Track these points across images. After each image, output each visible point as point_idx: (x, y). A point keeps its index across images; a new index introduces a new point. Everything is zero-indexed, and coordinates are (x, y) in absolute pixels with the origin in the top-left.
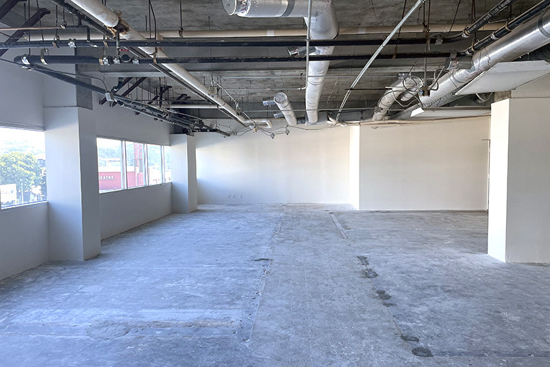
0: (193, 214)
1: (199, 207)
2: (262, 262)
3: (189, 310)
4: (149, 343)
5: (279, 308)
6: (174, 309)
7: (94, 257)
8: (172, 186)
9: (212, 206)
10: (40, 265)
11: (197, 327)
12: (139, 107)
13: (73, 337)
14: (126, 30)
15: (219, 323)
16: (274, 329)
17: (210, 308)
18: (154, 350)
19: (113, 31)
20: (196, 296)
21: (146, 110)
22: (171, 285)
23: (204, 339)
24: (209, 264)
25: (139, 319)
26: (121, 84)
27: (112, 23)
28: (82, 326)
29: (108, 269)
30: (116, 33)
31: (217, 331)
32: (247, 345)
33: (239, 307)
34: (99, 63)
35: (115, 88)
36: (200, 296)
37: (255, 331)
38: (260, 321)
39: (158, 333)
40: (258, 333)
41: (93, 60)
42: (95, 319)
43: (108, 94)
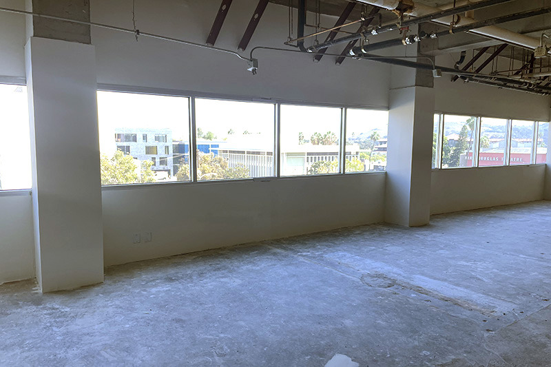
3: (459, 288)
4: (398, 300)
6: (446, 284)
7: (421, 225)
8: (547, 169)
10: (374, 224)
11: (452, 303)
12: (487, 80)
13: (350, 277)
14: (411, 8)
15: (478, 308)
16: (535, 334)
17: (483, 294)
18: (396, 306)
19: (397, 13)
20: (479, 279)
21: (496, 82)
22: (465, 263)
23: (448, 314)
24: (529, 256)
25: (408, 281)
26: (463, 58)
27: (392, 7)
28: (362, 272)
29: (421, 237)
30: (400, 14)
31: (468, 313)
32: (486, 335)
33: (518, 302)
34: (402, 43)
35: (458, 63)
36: (485, 280)
37: (510, 327)
38: (526, 321)
39: (413, 295)
40: (510, 330)
41: (398, 42)
42: (375, 270)
43: (434, 71)
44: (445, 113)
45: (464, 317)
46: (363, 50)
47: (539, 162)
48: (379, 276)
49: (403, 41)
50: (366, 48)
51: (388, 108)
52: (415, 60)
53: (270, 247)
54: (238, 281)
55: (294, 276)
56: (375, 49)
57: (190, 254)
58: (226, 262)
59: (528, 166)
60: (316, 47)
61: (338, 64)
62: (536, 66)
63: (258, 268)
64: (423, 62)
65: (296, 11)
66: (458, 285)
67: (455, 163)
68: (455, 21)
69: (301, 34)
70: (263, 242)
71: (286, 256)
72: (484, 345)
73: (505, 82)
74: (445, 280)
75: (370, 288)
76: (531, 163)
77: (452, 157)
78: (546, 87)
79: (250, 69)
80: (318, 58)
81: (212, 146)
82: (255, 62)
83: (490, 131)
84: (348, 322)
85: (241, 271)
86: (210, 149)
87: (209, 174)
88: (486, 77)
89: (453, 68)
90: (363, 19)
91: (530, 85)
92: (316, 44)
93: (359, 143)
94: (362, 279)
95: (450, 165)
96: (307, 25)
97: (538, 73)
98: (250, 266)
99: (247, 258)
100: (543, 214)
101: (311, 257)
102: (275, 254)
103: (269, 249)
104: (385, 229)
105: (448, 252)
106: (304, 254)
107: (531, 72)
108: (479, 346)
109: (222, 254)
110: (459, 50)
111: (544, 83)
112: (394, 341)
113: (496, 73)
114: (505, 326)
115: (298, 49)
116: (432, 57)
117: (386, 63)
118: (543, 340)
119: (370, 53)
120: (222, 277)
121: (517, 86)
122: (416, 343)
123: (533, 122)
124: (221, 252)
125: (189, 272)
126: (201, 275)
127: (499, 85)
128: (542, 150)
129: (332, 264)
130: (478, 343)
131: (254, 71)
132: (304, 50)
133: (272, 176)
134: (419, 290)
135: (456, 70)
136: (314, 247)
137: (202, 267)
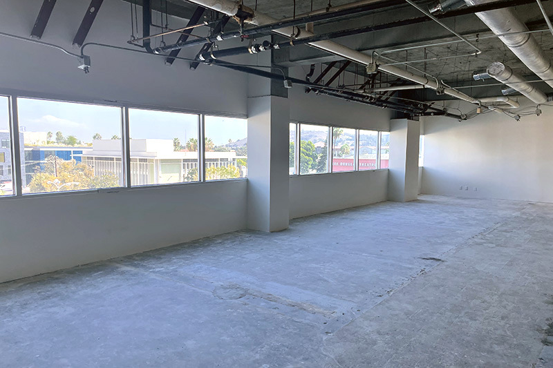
0: (408, 203)
1: (420, 198)
2: (429, 262)
3: (306, 292)
4: (247, 311)
5: (397, 312)
6: (295, 288)
7: (281, 230)
8: (389, 173)
9: (436, 197)
10: (237, 231)
11: (298, 308)
12: (334, 93)
13: (202, 291)
14: (251, 16)
15: (321, 310)
16: (368, 331)
17: (327, 295)
18: (244, 318)
19: (237, 20)
20: (325, 281)
21: (343, 95)
22: (314, 265)
23: (293, 321)
24: (370, 254)
25: (261, 289)
26: (312, 71)
27: (231, 12)
28: (216, 284)
29: (279, 242)
30: (240, 21)
31: (311, 317)
32: (325, 338)
33: (356, 300)
34: (249, 52)
35: (308, 75)
36: (330, 280)
37: (347, 327)
38: (361, 320)
39: (262, 304)
40: (347, 330)
41: (245, 50)
42: (231, 280)
43: (285, 82)
44: (300, 123)
45: (307, 321)
46: (212, 56)
47: (383, 167)
48: (232, 287)
49: (250, 50)
50: (215, 53)
51: (247, 116)
52: (269, 70)
53: (118, 265)
54: (70, 310)
55: (141, 296)
56: (225, 55)
57: (14, 281)
58: (60, 288)
59: (374, 171)
60: (163, 49)
61: (192, 68)
62: (377, 81)
63: (99, 291)
64: (277, 73)
65: (140, 8)
66: (306, 288)
67: (322, 169)
68: (296, 33)
69: (146, 32)
70: (110, 261)
71: (134, 275)
72: (322, 349)
73: (351, 96)
74: (295, 284)
75: (221, 301)
76: (376, 168)
77: (319, 163)
78: (386, 101)
79: (82, 67)
80: (170, 61)
81: (75, 152)
82: (87, 61)
83: (351, 140)
84: (190, 344)
85: (76, 297)
86: (72, 155)
87: (69, 184)
88: (334, 90)
89: (305, 80)
90: (206, 23)
91: (371, 98)
92: (163, 45)
93: (236, 149)
94: (214, 292)
95: (318, 170)
96: (154, 25)
97: (378, 88)
98: (89, 291)
99: (87, 280)
100: (386, 213)
101: (164, 273)
102: (123, 273)
103: (117, 268)
104: (247, 235)
105: (301, 255)
106: (157, 270)
107: (373, 87)
108: (317, 350)
109: (57, 279)
110: (308, 63)
111: (384, 98)
112: (235, 358)
113: (343, 87)
114: (342, 326)
115: (144, 49)
116: (285, 68)
117: (238, 71)
118: (374, 337)
119: (219, 59)
120: (50, 307)
121: (361, 99)
122: (258, 356)
123: (377, 132)
124: (56, 276)
125: (9, 303)
126: (24, 306)
127: (345, 98)
128: (385, 156)
129: (186, 279)
130: (316, 347)
131: (86, 69)
132: (151, 51)
133: (122, 186)
134: (269, 298)
135: (307, 82)
136: (169, 261)
137: (27, 295)
